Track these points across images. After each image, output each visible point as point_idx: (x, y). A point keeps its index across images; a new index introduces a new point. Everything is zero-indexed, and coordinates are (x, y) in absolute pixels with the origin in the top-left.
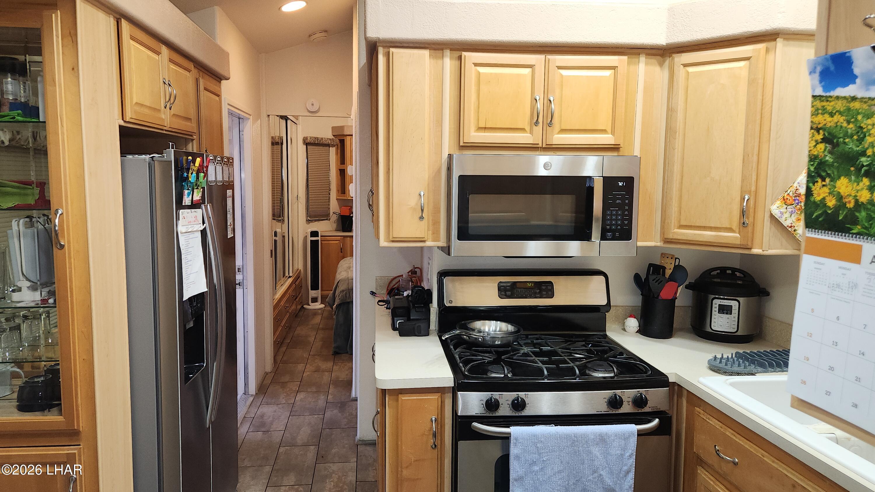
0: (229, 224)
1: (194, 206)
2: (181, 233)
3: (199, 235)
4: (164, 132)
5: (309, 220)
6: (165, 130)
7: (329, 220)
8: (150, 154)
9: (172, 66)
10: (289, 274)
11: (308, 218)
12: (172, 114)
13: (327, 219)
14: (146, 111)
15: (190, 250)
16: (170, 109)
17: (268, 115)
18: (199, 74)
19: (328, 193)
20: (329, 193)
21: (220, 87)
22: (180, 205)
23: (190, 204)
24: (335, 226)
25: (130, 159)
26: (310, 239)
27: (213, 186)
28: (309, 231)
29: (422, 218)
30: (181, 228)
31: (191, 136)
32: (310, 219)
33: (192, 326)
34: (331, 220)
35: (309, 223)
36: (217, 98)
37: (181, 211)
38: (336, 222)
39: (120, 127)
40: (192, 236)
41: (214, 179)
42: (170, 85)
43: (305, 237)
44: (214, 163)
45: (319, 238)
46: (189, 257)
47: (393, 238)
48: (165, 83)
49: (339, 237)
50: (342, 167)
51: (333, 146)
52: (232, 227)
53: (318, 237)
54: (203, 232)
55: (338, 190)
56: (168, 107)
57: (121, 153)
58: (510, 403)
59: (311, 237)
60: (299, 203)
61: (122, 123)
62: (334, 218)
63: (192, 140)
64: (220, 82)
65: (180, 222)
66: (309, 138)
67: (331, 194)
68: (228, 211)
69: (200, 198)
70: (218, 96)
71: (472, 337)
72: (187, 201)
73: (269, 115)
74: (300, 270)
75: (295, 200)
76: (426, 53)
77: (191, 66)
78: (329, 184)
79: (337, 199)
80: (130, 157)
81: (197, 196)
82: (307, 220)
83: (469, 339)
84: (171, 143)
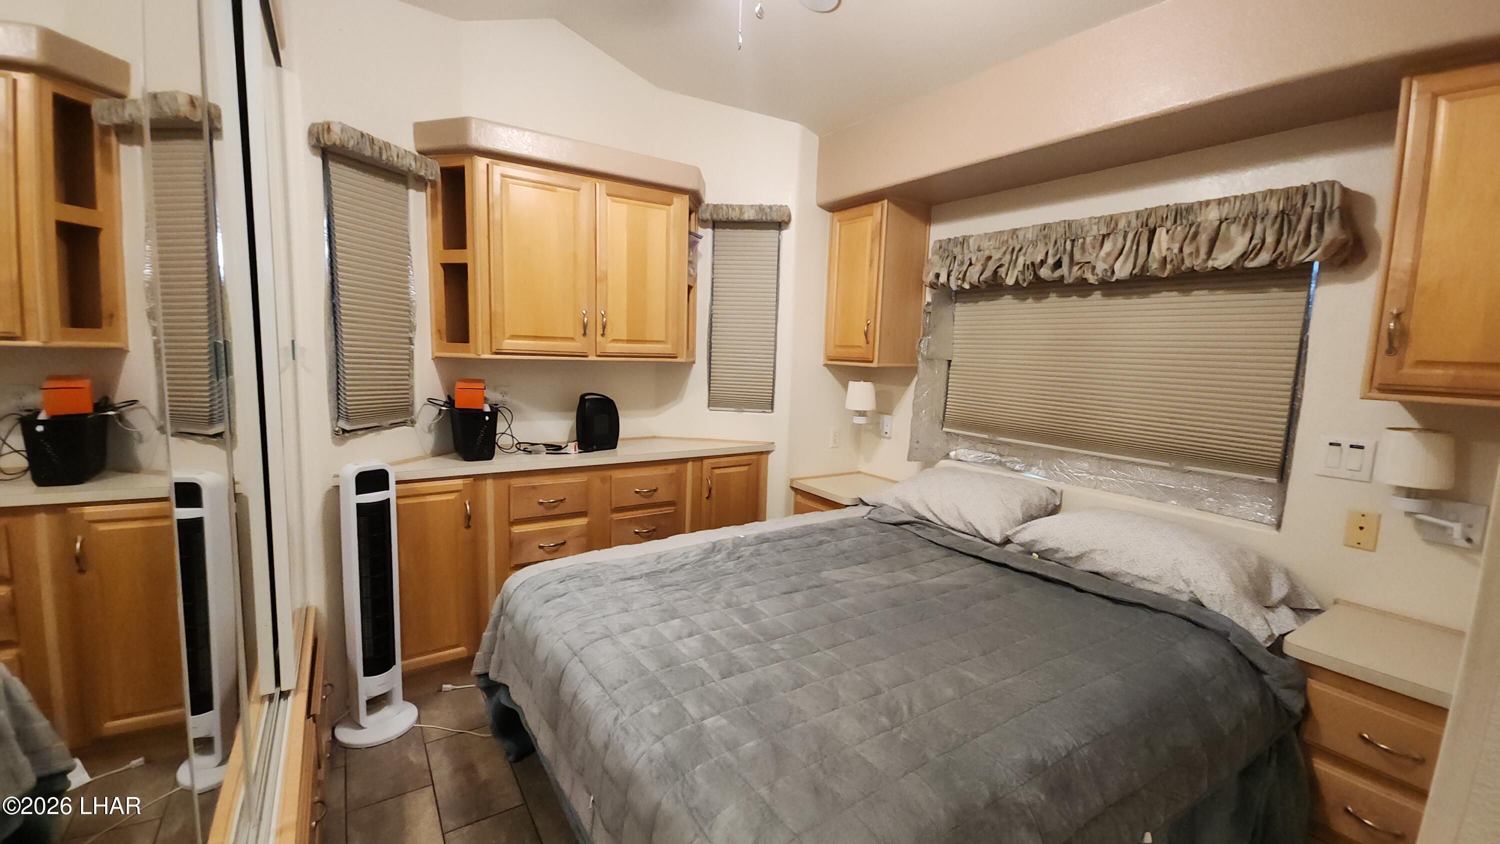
5: (344, 431)
7: (413, 422)
11: (343, 424)
13: (404, 423)
19: (406, 338)
20: (410, 339)
24: (429, 440)
26: (351, 500)
28: (351, 471)
32: (348, 428)
34: (417, 425)
35: (343, 441)
38: (433, 427)
43: (329, 492)
45: (391, 494)
49: (460, 481)
50: (455, 257)
51: (421, 182)
53: (387, 488)
55: (439, 331)
59: (359, 492)
60: (301, 372)
62: (426, 416)
66: (336, 129)
67: (415, 342)
74: (316, 609)
75: (287, 358)
78: (408, 309)
79: (437, 359)
82: (336, 433)
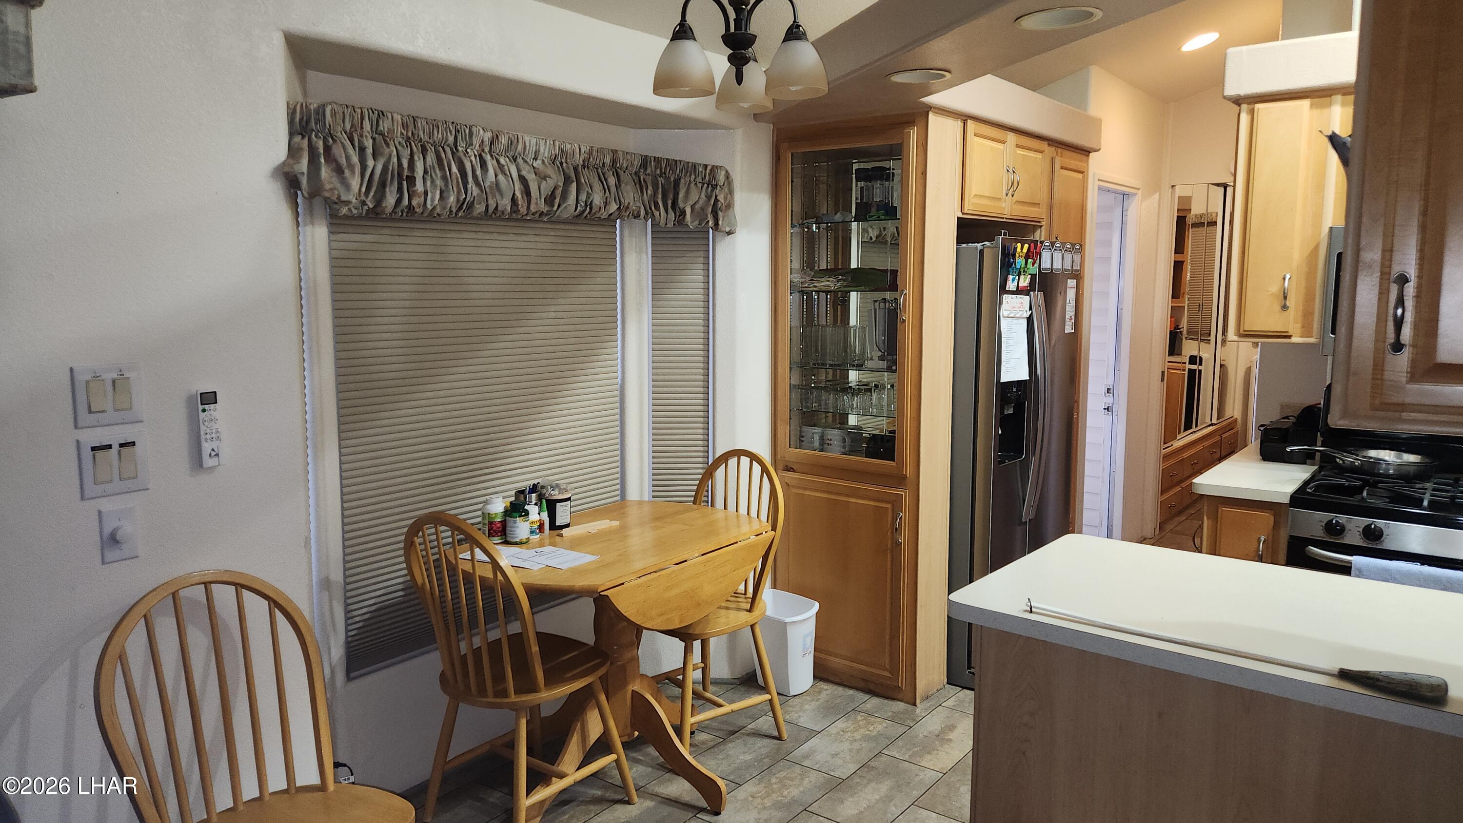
0: (1067, 317)
1: (1019, 291)
2: (1004, 317)
3: (1024, 323)
4: (1005, 220)
6: (1006, 218)
8: (982, 242)
9: (1020, 152)
10: (1211, 420)
12: (1014, 201)
14: (986, 202)
15: (1012, 335)
16: (1013, 196)
17: (1172, 186)
18: (1057, 152)
21: (1087, 162)
22: (1004, 290)
23: (1015, 290)
25: (965, 247)
27: (1048, 274)
29: (1285, 307)
30: (1004, 311)
31: (1039, 222)
33: (1012, 412)
36: (1080, 176)
37: (1005, 295)
39: (958, 218)
40: (1015, 321)
41: (1049, 266)
42: (1014, 172)
44: (1050, 249)
46: (1011, 342)
47: (1245, 331)
48: (1008, 171)
52: (1073, 321)
54: (1030, 320)
56: (1010, 195)
57: (957, 243)
58: (1361, 530)
61: (961, 215)
63: (1041, 226)
64: (1088, 156)
65: (1004, 307)
68: (1068, 302)
69: (1028, 285)
70: (1082, 172)
71: (1347, 460)
72: (1011, 285)
73: (1175, 186)
74: (1236, 419)
76: (1305, 103)
77: (1044, 146)
80: (964, 245)
81: (1025, 282)
83: (1344, 463)
84: (1003, 231)
